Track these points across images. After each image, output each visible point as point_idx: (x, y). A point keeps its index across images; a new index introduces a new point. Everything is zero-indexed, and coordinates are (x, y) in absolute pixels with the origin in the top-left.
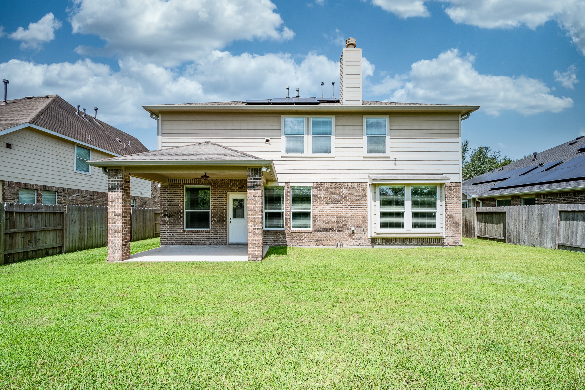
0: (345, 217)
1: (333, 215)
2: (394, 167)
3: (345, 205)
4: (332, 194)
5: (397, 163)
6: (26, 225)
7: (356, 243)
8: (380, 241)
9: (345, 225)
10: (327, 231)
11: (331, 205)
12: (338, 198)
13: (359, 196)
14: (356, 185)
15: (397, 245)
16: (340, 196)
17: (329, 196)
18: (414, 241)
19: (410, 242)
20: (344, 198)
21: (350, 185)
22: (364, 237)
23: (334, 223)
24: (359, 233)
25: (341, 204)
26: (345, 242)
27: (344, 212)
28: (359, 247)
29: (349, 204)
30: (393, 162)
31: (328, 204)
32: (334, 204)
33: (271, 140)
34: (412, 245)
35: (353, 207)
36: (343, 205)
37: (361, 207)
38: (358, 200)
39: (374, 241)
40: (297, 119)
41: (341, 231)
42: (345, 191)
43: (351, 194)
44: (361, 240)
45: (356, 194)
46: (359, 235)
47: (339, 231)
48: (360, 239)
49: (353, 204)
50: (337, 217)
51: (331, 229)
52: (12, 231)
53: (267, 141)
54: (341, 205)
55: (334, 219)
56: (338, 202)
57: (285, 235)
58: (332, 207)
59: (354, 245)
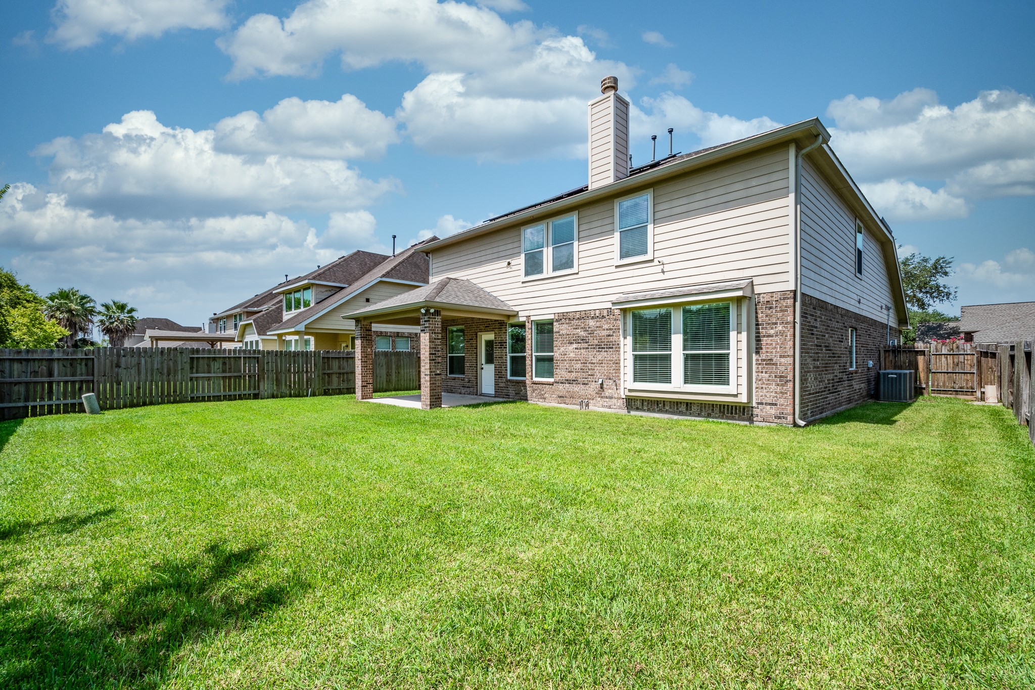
0: (592, 363)
1: (577, 360)
2: (661, 276)
3: (592, 345)
4: (576, 329)
5: (666, 268)
6: (339, 368)
7: (605, 404)
8: (639, 404)
9: (592, 375)
10: (570, 383)
11: (575, 346)
12: (583, 334)
13: (610, 329)
14: (605, 313)
15: (666, 412)
16: (585, 331)
17: (572, 332)
18: (694, 408)
19: (687, 409)
20: (590, 334)
21: (597, 312)
22: (616, 396)
23: (578, 372)
24: (610, 389)
25: (587, 343)
26: (591, 401)
27: (591, 355)
28: (609, 410)
29: (596, 342)
30: (659, 268)
31: (571, 343)
32: (579, 343)
33: (513, 263)
34: (690, 415)
35: (602, 348)
36: (589, 345)
37: (612, 348)
38: (609, 336)
39: (632, 403)
40: (536, 228)
41: (587, 384)
42: (592, 323)
43: (600, 327)
44: (613, 400)
45: (606, 327)
46: (610, 391)
47: (584, 384)
48: (611, 398)
49: (602, 342)
50: (581, 363)
51: (574, 381)
52: (329, 372)
53: (509, 264)
54: (586, 345)
55: (579, 366)
56: (582, 340)
57: (526, 386)
58: (576, 348)
59: (603, 406)
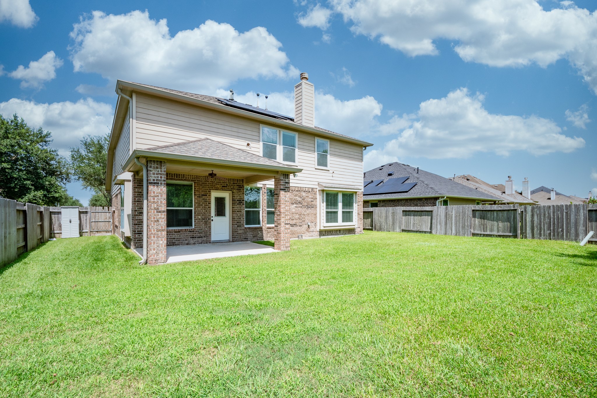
0: (304, 215)
1: (296, 213)
2: (332, 178)
3: (304, 206)
4: (296, 196)
5: (334, 175)
7: (310, 235)
8: (324, 233)
9: (304, 221)
10: (292, 226)
11: (295, 205)
12: (299, 199)
13: (313, 198)
14: (310, 190)
15: (333, 235)
16: (300, 198)
17: (293, 197)
18: (342, 232)
19: (340, 233)
20: (303, 199)
21: (307, 189)
22: (315, 230)
23: (297, 220)
24: (312, 227)
25: (301, 204)
26: (304, 235)
27: (303, 211)
28: (312, 238)
29: (306, 204)
30: (331, 175)
31: (293, 204)
32: (297, 204)
33: (252, 145)
34: (340, 235)
35: (309, 207)
36: (303, 206)
37: (313, 207)
38: (312, 201)
40: (271, 130)
41: (301, 226)
42: (304, 194)
43: (308, 197)
44: (314, 232)
45: (310, 197)
46: (312, 228)
47: (300, 226)
48: (313, 232)
49: (309, 204)
50: (299, 215)
51: (295, 224)
53: (248, 145)
54: (301, 205)
55: (297, 216)
56: (299, 202)
57: (263, 231)
58: (296, 207)
59: (309, 236)
